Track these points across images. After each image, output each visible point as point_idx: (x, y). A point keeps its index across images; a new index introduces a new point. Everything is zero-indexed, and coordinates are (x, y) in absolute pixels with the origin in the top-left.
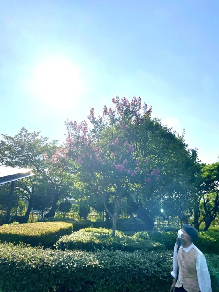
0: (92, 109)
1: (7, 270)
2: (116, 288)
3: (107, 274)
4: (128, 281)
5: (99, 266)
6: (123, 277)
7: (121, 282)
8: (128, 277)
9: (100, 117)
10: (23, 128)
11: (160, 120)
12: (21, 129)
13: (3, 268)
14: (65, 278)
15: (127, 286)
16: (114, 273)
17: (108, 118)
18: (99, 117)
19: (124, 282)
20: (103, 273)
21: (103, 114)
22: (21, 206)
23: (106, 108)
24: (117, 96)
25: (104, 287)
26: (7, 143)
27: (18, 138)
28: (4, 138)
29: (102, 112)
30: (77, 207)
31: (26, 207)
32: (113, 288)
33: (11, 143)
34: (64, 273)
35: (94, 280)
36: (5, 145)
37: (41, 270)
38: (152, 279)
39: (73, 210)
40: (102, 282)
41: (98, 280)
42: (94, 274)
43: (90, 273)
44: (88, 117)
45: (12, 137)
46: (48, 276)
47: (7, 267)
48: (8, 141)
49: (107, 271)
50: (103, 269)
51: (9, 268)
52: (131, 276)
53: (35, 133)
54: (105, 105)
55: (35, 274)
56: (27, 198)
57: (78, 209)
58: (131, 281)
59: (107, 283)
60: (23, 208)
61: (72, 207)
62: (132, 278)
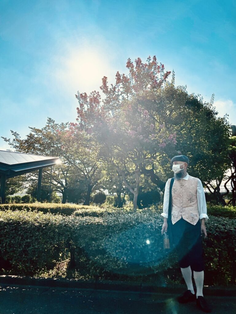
0: (105, 78)
1: (12, 230)
2: (120, 244)
3: (110, 231)
4: (132, 237)
5: (102, 224)
6: (126, 233)
7: (124, 238)
8: (131, 233)
9: (114, 86)
10: (50, 119)
11: (185, 87)
12: (48, 120)
13: (9, 227)
14: (68, 235)
15: (131, 242)
16: (117, 229)
17: (122, 86)
18: (112, 86)
19: (127, 238)
20: (106, 229)
21: (117, 82)
22: (56, 199)
23: (119, 75)
24: (129, 59)
25: (107, 243)
26: (36, 136)
27: (46, 131)
28: (33, 131)
29: (116, 80)
30: (112, 199)
31: (61, 200)
32: (116, 244)
33: (40, 136)
34: (67, 231)
35: (97, 237)
36: (34, 138)
37: (46, 228)
38: (156, 235)
39: (109, 202)
40: (105, 238)
41: (101, 236)
42: (97, 231)
43: (93, 230)
44: (101, 88)
45: (40, 129)
46: (52, 234)
47: (13, 227)
48: (36, 134)
49: (110, 228)
50: (106, 226)
51: (14, 228)
52: (135, 232)
53: (63, 124)
54: (118, 72)
55: (39, 232)
56: (61, 191)
57: (113, 200)
58: (134, 237)
59: (110, 239)
60: (58, 201)
61: (107, 198)
62: (135, 234)
